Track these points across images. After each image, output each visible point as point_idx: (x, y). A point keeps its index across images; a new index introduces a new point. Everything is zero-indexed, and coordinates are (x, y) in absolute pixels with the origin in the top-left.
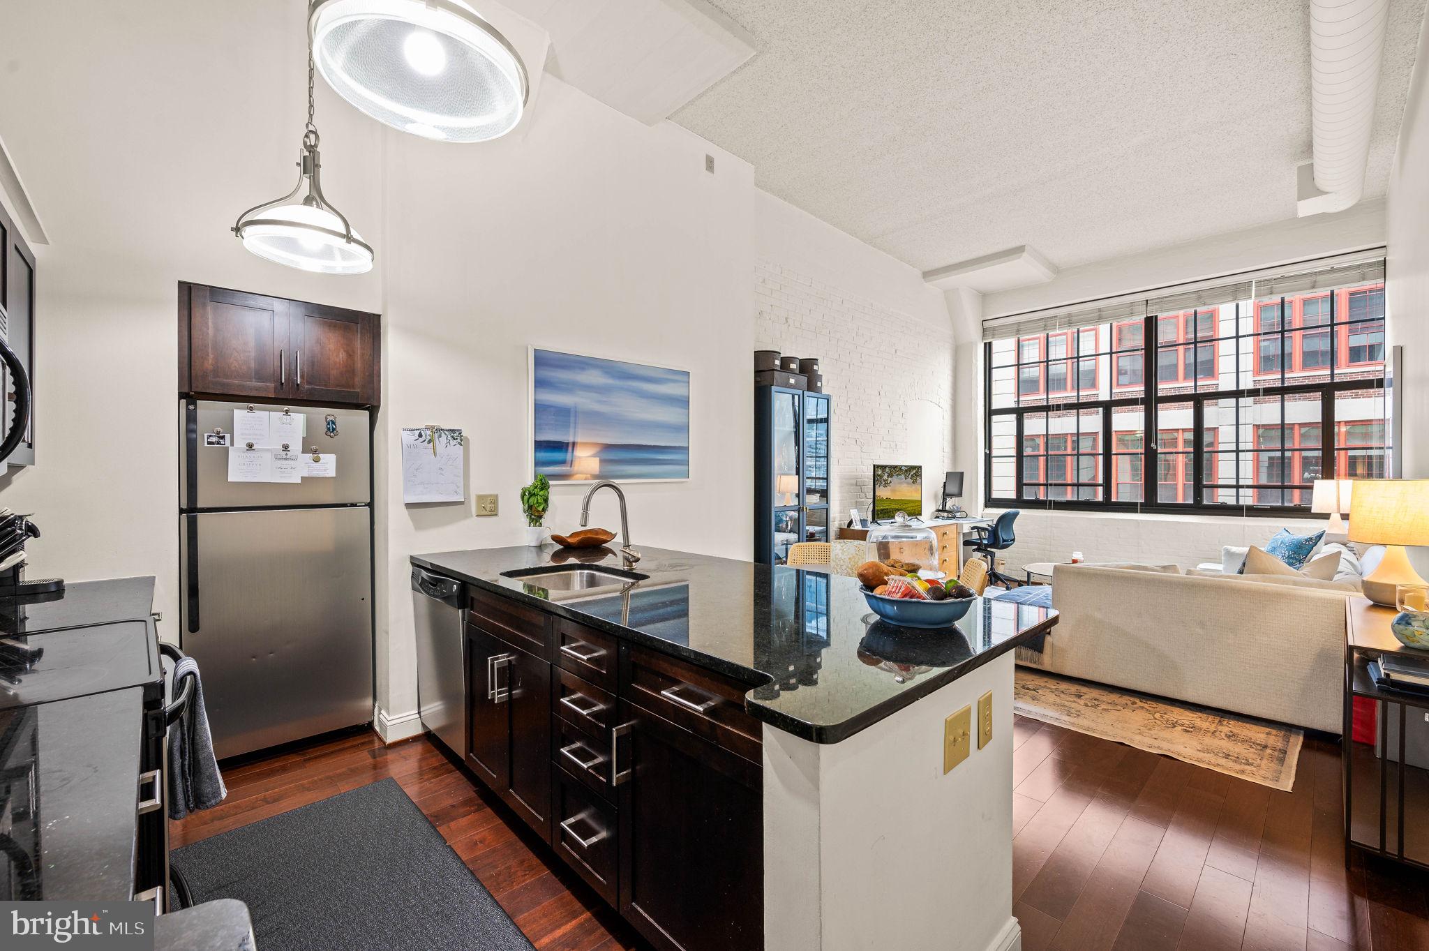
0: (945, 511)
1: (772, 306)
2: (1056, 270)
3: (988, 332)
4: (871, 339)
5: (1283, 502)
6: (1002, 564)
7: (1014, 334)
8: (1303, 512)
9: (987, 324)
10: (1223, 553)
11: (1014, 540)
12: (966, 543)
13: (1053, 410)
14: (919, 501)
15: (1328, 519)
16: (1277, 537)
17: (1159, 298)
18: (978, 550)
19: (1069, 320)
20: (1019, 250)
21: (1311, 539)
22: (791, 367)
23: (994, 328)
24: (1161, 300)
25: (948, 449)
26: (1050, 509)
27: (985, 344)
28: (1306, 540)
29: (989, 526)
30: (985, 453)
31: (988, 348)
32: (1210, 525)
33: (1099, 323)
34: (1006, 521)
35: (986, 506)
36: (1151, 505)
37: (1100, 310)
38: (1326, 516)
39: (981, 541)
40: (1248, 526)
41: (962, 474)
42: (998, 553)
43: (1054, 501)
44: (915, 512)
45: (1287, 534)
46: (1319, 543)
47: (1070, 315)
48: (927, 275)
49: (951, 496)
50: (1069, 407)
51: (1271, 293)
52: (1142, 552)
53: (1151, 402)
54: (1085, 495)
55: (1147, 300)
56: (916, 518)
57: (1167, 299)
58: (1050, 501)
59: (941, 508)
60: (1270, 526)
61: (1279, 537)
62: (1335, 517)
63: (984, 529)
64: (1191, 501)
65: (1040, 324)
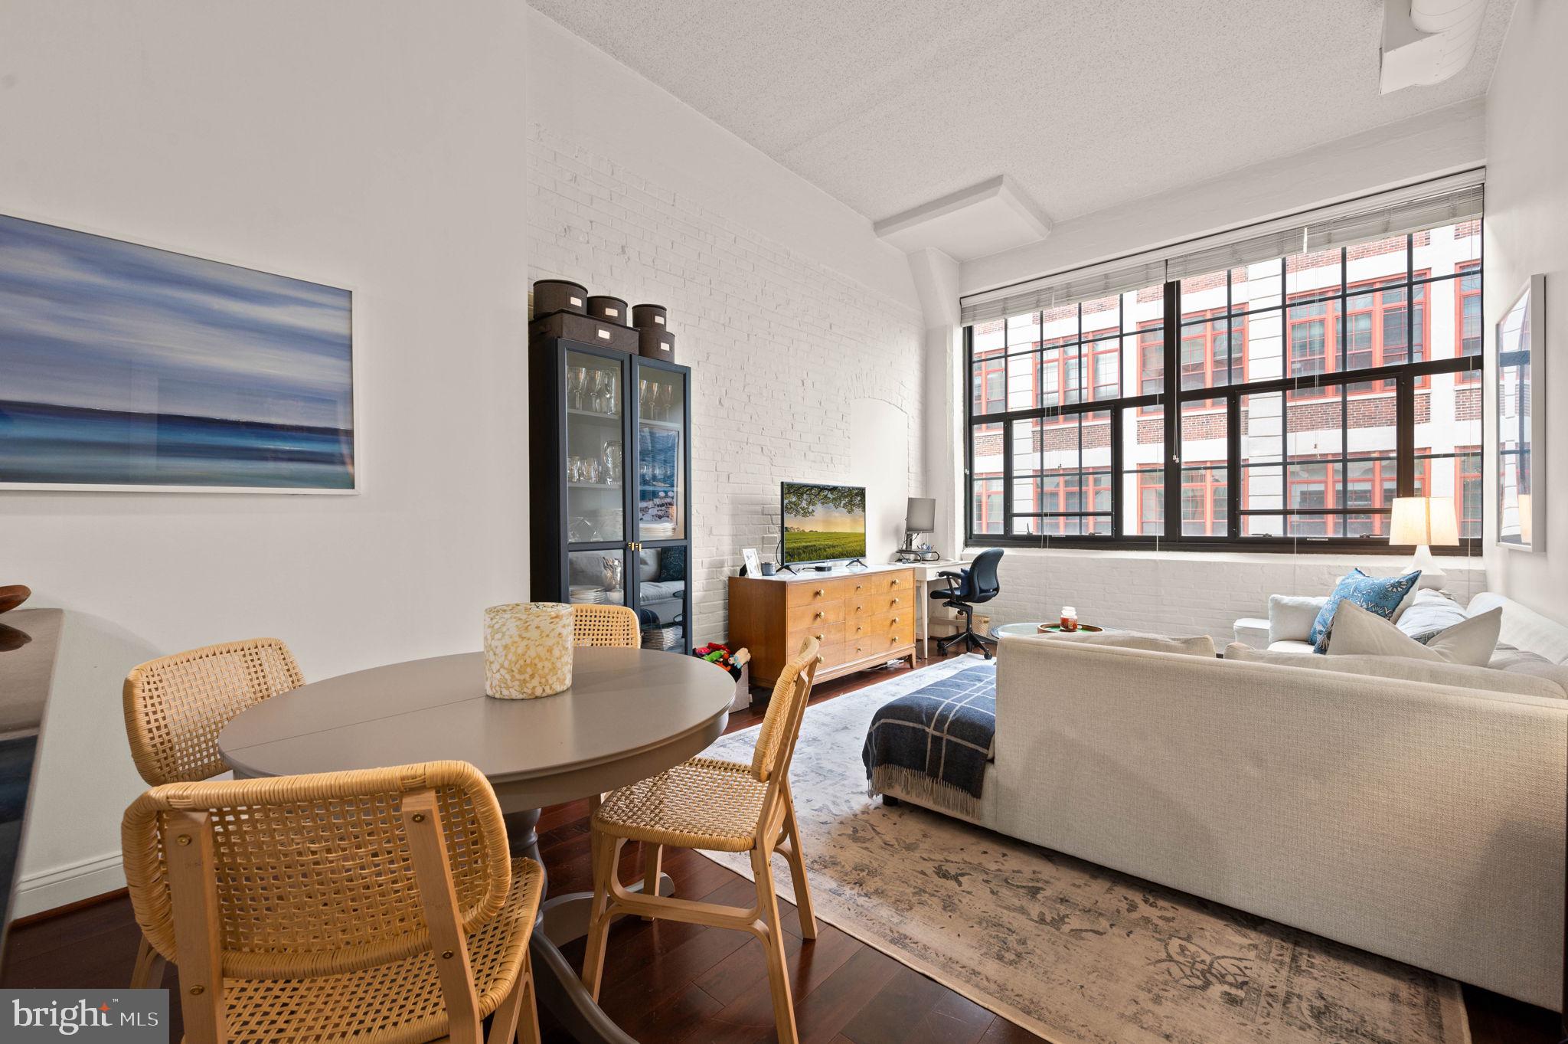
0: (911, 552)
1: (591, 222)
2: (1050, 223)
3: (968, 314)
4: (788, 304)
5: (1345, 532)
6: (986, 622)
7: (1000, 313)
8: (1378, 546)
9: (967, 302)
10: (1270, 605)
11: (997, 590)
12: (935, 595)
13: (1048, 415)
14: (861, 534)
15: (1413, 554)
16: (1347, 581)
17: (1182, 257)
18: (950, 604)
19: (1068, 292)
20: (995, 182)
21: (1400, 583)
22: (607, 313)
23: (974, 307)
24: (1185, 259)
25: (915, 467)
26: (1045, 547)
27: (964, 328)
28: (1393, 586)
29: (962, 571)
30: (965, 474)
31: (969, 333)
32: (1250, 565)
33: (1106, 294)
34: (985, 565)
35: (966, 545)
36: (1173, 539)
37: (1106, 276)
38: (1409, 550)
39: (953, 593)
40: (1300, 567)
41: (934, 500)
42: (977, 608)
43: (1050, 536)
44: (856, 552)
45: (1360, 577)
46: (1411, 589)
47: (1069, 286)
48: (880, 225)
49: (918, 531)
50: (1068, 409)
51: (1329, 242)
53: (1172, 399)
55: (1167, 261)
56: (858, 561)
57: (1192, 257)
58: (1045, 537)
59: (904, 547)
60: (1330, 566)
61: (1350, 581)
62: (1423, 551)
63: (956, 576)
64: (1224, 534)
65: (1033, 299)
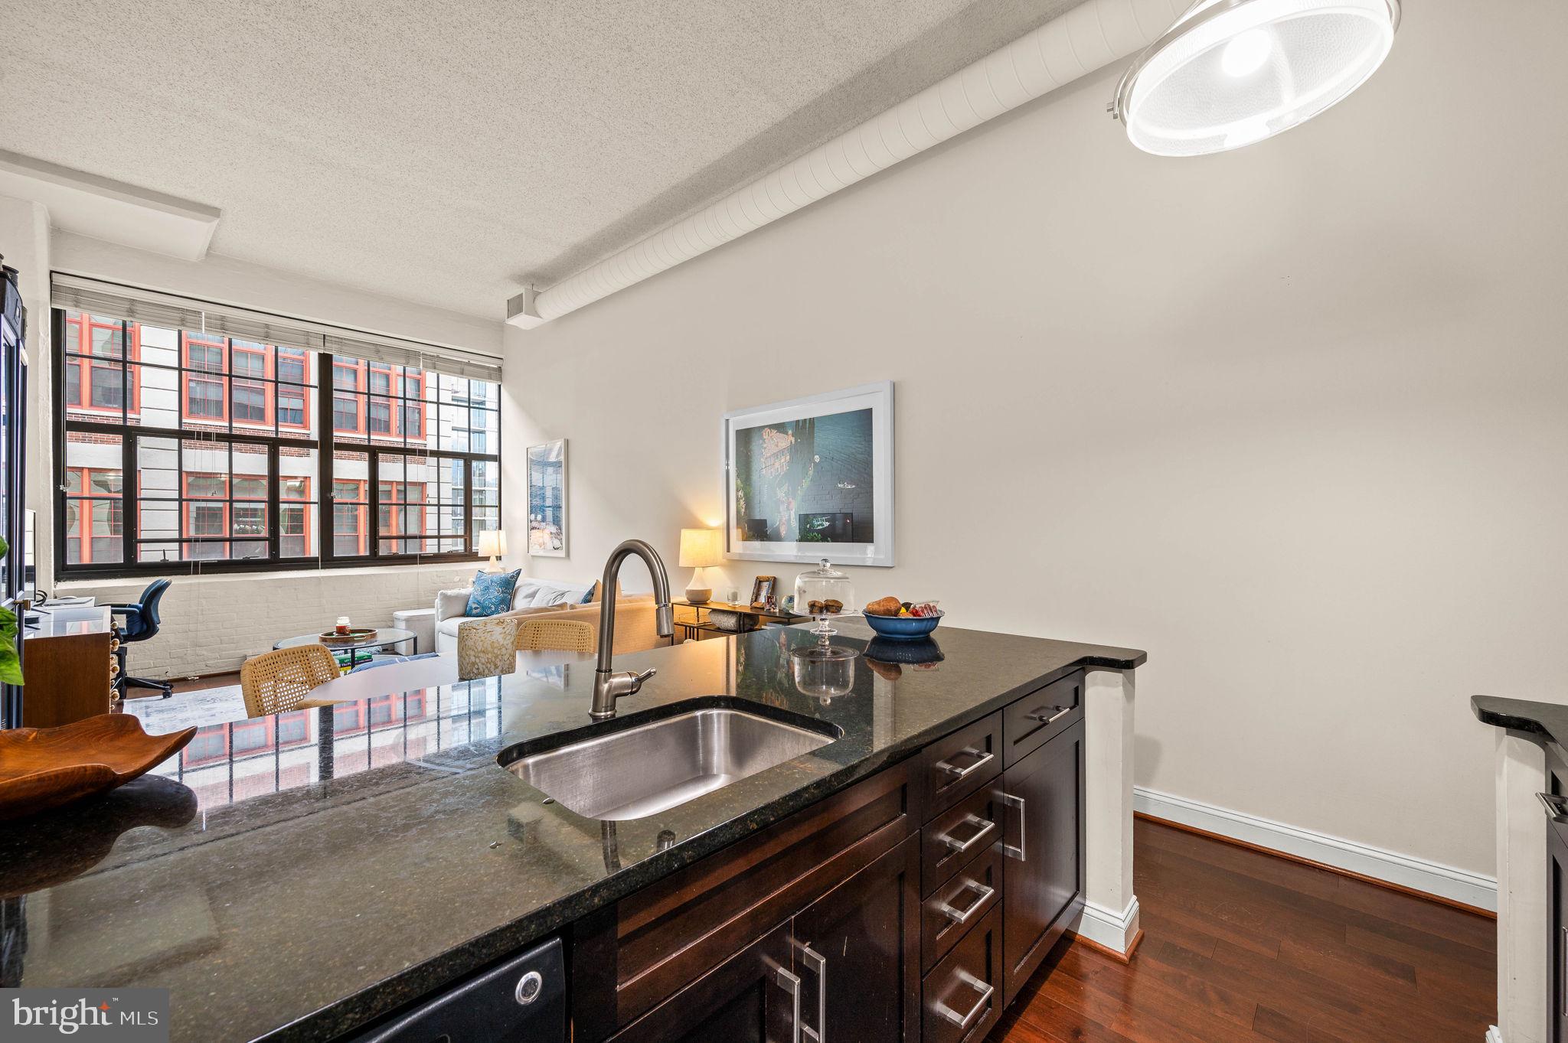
3: (64, 293)
9: (62, 281)
17: (339, 338)
26: (195, 573)
27: (53, 311)
30: (57, 490)
33: (267, 342)
35: (58, 578)
36: (329, 560)
37: (267, 326)
47: (223, 318)
50: (221, 437)
52: (325, 612)
53: (327, 447)
54: (241, 552)
55: (325, 335)
57: (346, 342)
58: (195, 563)
60: (436, 571)
62: (493, 559)
64: (367, 554)
65: (177, 315)
